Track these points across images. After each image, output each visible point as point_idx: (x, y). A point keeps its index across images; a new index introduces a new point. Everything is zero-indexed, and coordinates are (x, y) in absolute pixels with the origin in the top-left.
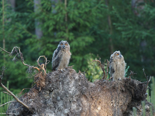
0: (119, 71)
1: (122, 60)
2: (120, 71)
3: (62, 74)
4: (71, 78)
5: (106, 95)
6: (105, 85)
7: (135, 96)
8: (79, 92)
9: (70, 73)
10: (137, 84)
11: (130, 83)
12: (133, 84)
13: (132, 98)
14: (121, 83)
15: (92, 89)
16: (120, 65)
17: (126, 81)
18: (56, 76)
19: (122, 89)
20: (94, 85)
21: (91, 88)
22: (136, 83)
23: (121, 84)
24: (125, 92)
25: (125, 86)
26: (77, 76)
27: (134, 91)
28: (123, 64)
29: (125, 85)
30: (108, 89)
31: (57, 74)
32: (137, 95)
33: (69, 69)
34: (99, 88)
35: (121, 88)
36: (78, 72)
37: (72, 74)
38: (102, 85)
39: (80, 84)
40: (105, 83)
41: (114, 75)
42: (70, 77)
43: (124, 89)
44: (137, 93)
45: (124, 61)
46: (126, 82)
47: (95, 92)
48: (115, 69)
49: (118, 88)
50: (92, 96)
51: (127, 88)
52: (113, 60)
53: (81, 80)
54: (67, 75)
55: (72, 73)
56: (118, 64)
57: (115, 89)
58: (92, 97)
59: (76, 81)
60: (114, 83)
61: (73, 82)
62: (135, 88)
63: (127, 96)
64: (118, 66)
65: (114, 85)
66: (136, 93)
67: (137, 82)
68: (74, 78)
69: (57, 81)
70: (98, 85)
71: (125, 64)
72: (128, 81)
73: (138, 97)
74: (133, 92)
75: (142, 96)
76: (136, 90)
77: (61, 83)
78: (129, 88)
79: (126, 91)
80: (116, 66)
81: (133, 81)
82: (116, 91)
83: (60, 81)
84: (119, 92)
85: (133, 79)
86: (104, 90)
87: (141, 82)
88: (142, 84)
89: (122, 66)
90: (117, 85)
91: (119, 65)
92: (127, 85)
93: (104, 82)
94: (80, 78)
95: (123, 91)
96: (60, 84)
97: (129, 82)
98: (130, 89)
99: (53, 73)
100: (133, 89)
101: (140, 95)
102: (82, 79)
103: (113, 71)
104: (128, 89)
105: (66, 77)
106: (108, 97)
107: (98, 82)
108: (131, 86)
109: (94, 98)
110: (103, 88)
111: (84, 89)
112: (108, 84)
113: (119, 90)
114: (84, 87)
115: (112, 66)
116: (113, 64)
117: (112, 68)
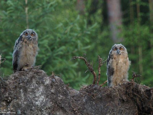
0: (120, 72)
3: (23, 77)
4: (38, 83)
5: (97, 106)
6: (96, 93)
7: (143, 108)
8: (51, 103)
10: (143, 90)
11: (133, 90)
12: (137, 90)
14: (120, 90)
16: (122, 63)
18: (14, 80)
19: (122, 97)
20: (78, 92)
21: (73, 97)
22: (141, 89)
24: (127, 101)
25: (126, 93)
26: (48, 80)
27: (140, 100)
28: (125, 63)
30: (101, 99)
31: (16, 78)
32: (144, 106)
34: (84, 97)
35: (120, 96)
38: (90, 93)
39: (53, 91)
40: (95, 89)
41: (113, 78)
42: (36, 82)
43: (124, 98)
44: (144, 103)
45: (128, 59)
46: (127, 88)
47: (79, 102)
49: (115, 97)
50: (73, 108)
52: (112, 55)
53: (55, 86)
56: (120, 62)
57: (111, 97)
58: (74, 111)
60: (110, 89)
62: (141, 96)
64: (119, 65)
65: (109, 92)
66: (143, 103)
69: (16, 87)
70: (85, 92)
72: (130, 86)
73: (146, 109)
74: (138, 101)
76: (143, 99)
77: (21, 90)
80: (117, 65)
82: (113, 101)
83: (20, 88)
84: (117, 102)
85: (137, 83)
86: (94, 100)
87: (150, 87)
88: (150, 90)
90: (115, 92)
91: (121, 63)
92: (129, 91)
93: (94, 87)
95: (123, 101)
96: (20, 92)
97: (132, 88)
98: (135, 98)
99: (11, 76)
100: (138, 98)
101: (149, 105)
103: (112, 72)
107: (85, 88)
108: (135, 94)
109: (77, 111)
110: (93, 97)
111: (59, 98)
112: (100, 90)
113: (118, 100)
114: (59, 96)
115: (110, 65)
116: (112, 62)
117: (110, 67)
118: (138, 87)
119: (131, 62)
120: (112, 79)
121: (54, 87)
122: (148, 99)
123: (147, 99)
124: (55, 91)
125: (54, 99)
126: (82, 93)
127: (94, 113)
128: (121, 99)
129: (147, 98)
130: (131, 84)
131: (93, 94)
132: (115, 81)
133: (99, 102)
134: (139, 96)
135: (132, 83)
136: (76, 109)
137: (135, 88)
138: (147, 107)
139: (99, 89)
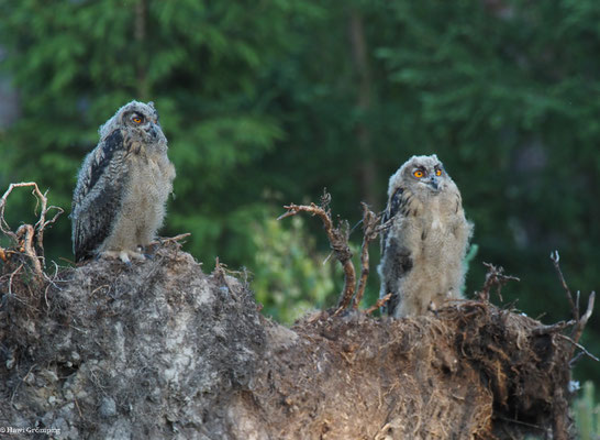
0: (437, 263)
1: (453, 206)
2: (443, 265)
3: (124, 277)
4: (173, 299)
5: (358, 388)
6: (354, 339)
7: (512, 399)
8: (214, 374)
9: (169, 275)
10: (522, 334)
12: (498, 334)
13: (497, 406)
14: (437, 330)
15: (284, 357)
16: (444, 231)
17: (464, 319)
18: (93, 288)
19: (443, 359)
20: (295, 335)
21: (281, 352)
22: (514, 328)
23: (440, 333)
24: (459, 374)
25: (458, 345)
26: (207, 290)
27: (507, 369)
28: (455, 229)
29: (459, 338)
30: (371, 361)
31: (99, 281)
32: (520, 392)
33: (164, 251)
34: (319, 355)
35: (437, 355)
36: (208, 269)
37: (181, 277)
38: (335, 339)
39: (220, 329)
40: (351, 326)
41: (406, 285)
42: (167, 296)
43: (452, 360)
44: (521, 381)
46: (461, 326)
47: (303, 373)
48: (415, 253)
49: (420, 355)
50: (284, 396)
51: (469, 354)
52: (406, 202)
53: (227, 311)
54: (153, 282)
55: (177, 272)
56: (434, 225)
57: (405, 358)
58: (284, 403)
59: (200, 314)
60: (402, 326)
61: (184, 321)
62: (510, 355)
63: (467, 396)
64: (433, 238)
65: (398, 339)
66: (516, 380)
67: (520, 325)
68: (190, 300)
69: (100, 314)
70: (318, 337)
71: (467, 228)
72: (474, 316)
73: (527, 404)
74: (500, 375)
75: (548, 399)
76: (518, 368)
77: (118, 328)
78: (477, 354)
79: (461, 368)
80: (423, 237)
81: (501, 320)
82: (412, 371)
83: (115, 318)
84: (426, 373)
85: (501, 306)
86: (348, 365)
87: (544, 321)
88: (547, 336)
89: (451, 234)
90: (419, 339)
91: (438, 230)
92: (469, 336)
93: (346, 320)
94: (223, 299)
95: (446, 370)
96: (114, 332)
97: (481, 325)
98: (486, 361)
99: (80, 272)
100: (502, 361)
101: (540, 389)
102: (232, 303)
103: (403, 264)
104: (475, 363)
105: (145, 295)
106: (370, 404)
107: (314, 323)
108: (491, 346)
109: (296, 407)
110: (344, 354)
111: (241, 357)
112: (371, 331)
113: (429, 366)
114: (241, 350)
115: (396, 236)
116: (405, 225)
117: (396, 245)
118: (503, 322)
119: (473, 225)
120: (401, 290)
121: (224, 315)
122: (538, 366)
123: (533, 366)
124: (228, 331)
125: (222, 361)
126: (308, 338)
127: (348, 415)
128: (440, 363)
129: (534, 361)
130: (480, 310)
131: (348, 346)
132: (416, 298)
133: (366, 375)
134: (505, 356)
135: (481, 307)
136: (295, 400)
137: (494, 325)
138: (531, 397)
139: (365, 326)
